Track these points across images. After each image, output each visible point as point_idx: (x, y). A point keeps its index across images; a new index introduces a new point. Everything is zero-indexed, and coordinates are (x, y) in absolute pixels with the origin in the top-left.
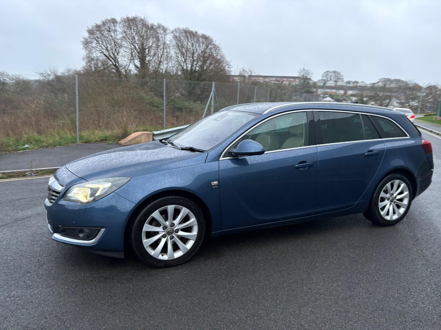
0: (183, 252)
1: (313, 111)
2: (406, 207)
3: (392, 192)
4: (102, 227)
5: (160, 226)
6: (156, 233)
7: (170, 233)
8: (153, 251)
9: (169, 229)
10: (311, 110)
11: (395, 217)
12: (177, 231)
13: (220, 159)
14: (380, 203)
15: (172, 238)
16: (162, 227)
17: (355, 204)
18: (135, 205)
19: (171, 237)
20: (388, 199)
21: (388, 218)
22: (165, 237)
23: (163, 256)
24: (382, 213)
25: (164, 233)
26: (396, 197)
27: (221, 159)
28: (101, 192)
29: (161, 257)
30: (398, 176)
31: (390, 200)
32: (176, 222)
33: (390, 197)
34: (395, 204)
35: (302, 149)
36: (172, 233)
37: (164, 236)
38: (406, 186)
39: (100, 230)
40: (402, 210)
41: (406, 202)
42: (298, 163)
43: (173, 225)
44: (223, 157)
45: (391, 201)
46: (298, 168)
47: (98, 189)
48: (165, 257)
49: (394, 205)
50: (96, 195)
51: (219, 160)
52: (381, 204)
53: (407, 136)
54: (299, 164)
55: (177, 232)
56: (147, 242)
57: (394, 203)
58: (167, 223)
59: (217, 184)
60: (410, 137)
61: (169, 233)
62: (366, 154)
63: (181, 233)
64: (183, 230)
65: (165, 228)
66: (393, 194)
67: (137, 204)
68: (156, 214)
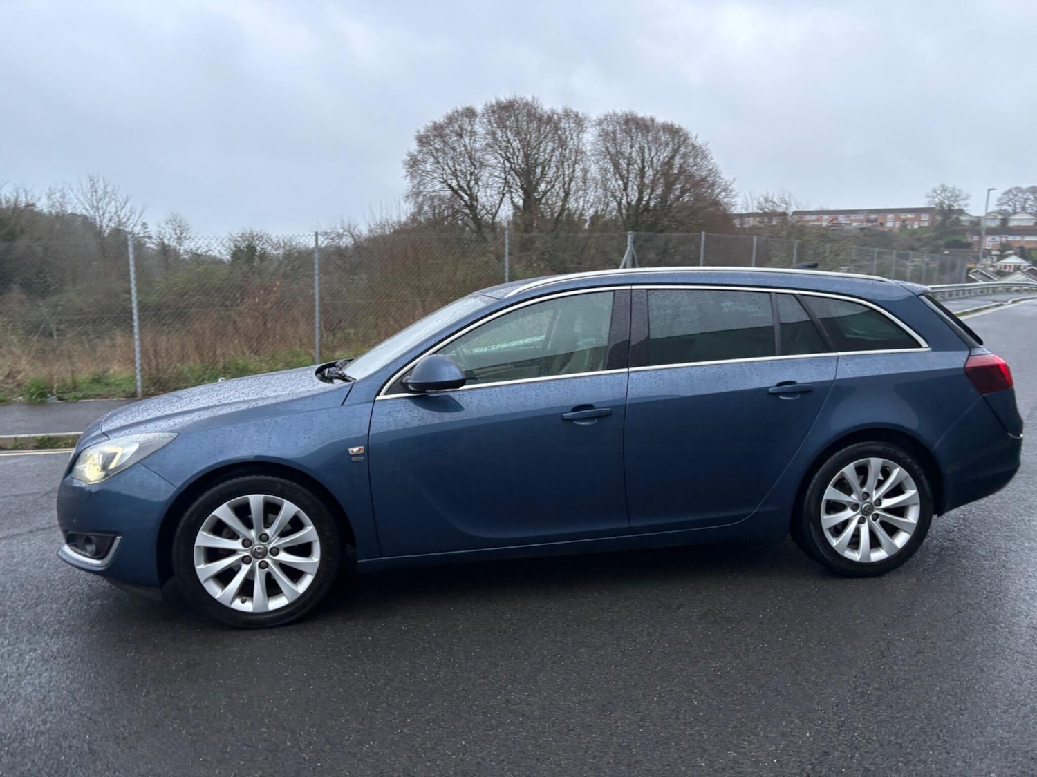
0: (288, 599)
1: (631, 290)
2: (912, 530)
3: (864, 490)
4: (118, 534)
5: (238, 538)
6: (231, 552)
7: (259, 554)
8: (220, 591)
9: (258, 545)
10: (629, 287)
11: (879, 555)
12: (275, 551)
13: (378, 398)
14: (824, 517)
15: (264, 566)
16: (240, 541)
17: (746, 515)
18: (174, 489)
19: (263, 564)
20: (855, 507)
21: (855, 556)
22: (247, 563)
23: (243, 602)
24: (834, 542)
25: (246, 554)
26: (879, 502)
27: (381, 397)
28: (118, 462)
29: (237, 605)
30: (879, 448)
31: (859, 510)
32: (270, 533)
33: (860, 503)
34: (878, 520)
35: (588, 379)
36: (264, 555)
37: (245, 560)
38: (905, 474)
39: (114, 539)
40: (901, 540)
41: (913, 517)
42: (570, 410)
43: (264, 538)
44: (386, 394)
45: (866, 512)
46: (571, 420)
47: (114, 455)
48: (248, 607)
49: (876, 525)
50: (112, 466)
51: (374, 401)
52: (829, 520)
53: (920, 346)
54: (572, 412)
55: (276, 554)
56: (205, 570)
57: (875, 520)
58: (253, 534)
59: (362, 452)
60: (929, 349)
61: (255, 554)
62: (770, 390)
63: (284, 557)
64: (291, 550)
65: (247, 543)
66: (867, 495)
67: (178, 488)
68: (223, 512)
